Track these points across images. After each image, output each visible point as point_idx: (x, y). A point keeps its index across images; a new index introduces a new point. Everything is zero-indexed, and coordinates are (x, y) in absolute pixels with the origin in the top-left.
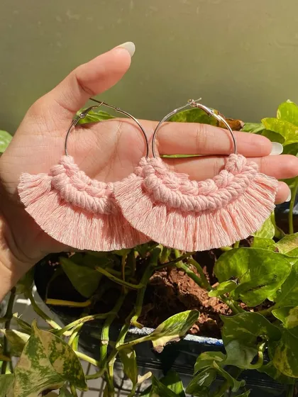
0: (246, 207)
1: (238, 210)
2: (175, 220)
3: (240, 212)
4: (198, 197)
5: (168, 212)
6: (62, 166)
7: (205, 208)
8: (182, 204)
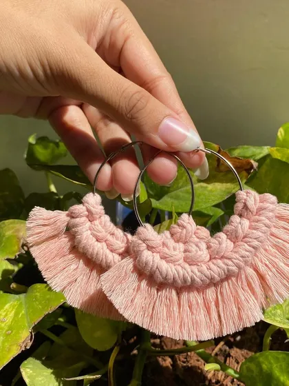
0: (275, 257)
1: (267, 263)
2: (189, 301)
3: (270, 266)
4: (210, 263)
5: (178, 294)
6: (84, 208)
7: (224, 277)
8: (193, 280)
